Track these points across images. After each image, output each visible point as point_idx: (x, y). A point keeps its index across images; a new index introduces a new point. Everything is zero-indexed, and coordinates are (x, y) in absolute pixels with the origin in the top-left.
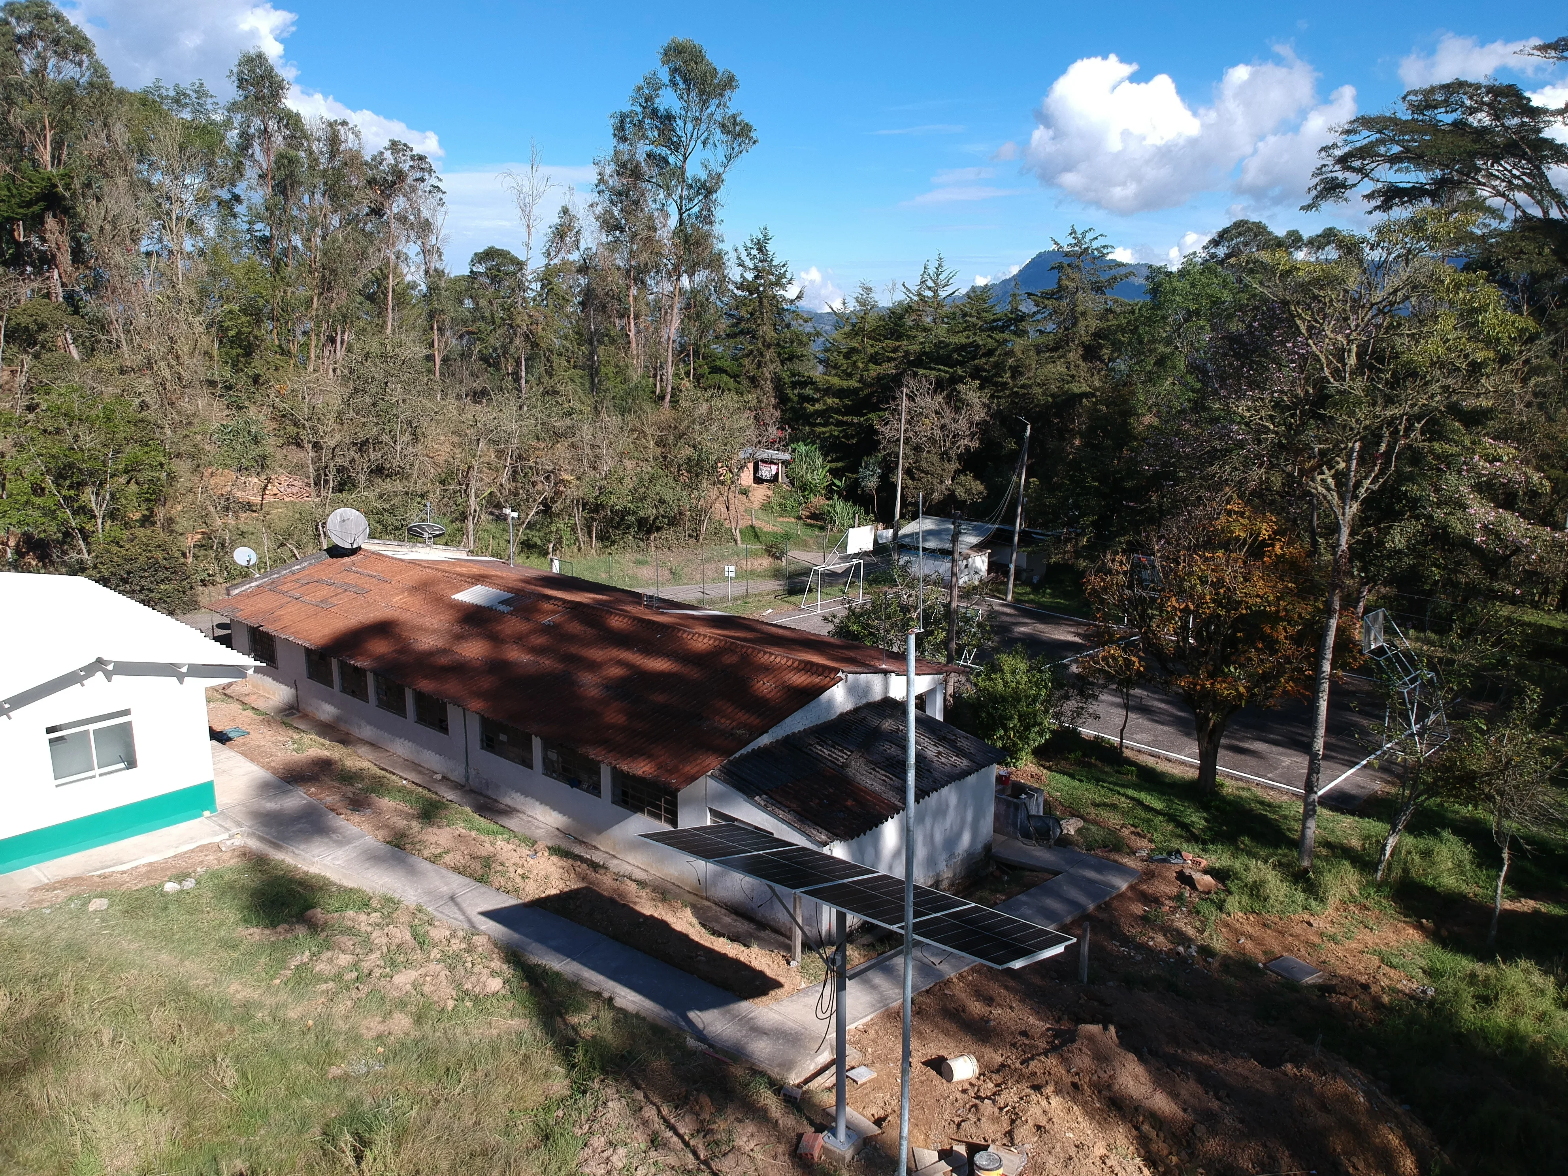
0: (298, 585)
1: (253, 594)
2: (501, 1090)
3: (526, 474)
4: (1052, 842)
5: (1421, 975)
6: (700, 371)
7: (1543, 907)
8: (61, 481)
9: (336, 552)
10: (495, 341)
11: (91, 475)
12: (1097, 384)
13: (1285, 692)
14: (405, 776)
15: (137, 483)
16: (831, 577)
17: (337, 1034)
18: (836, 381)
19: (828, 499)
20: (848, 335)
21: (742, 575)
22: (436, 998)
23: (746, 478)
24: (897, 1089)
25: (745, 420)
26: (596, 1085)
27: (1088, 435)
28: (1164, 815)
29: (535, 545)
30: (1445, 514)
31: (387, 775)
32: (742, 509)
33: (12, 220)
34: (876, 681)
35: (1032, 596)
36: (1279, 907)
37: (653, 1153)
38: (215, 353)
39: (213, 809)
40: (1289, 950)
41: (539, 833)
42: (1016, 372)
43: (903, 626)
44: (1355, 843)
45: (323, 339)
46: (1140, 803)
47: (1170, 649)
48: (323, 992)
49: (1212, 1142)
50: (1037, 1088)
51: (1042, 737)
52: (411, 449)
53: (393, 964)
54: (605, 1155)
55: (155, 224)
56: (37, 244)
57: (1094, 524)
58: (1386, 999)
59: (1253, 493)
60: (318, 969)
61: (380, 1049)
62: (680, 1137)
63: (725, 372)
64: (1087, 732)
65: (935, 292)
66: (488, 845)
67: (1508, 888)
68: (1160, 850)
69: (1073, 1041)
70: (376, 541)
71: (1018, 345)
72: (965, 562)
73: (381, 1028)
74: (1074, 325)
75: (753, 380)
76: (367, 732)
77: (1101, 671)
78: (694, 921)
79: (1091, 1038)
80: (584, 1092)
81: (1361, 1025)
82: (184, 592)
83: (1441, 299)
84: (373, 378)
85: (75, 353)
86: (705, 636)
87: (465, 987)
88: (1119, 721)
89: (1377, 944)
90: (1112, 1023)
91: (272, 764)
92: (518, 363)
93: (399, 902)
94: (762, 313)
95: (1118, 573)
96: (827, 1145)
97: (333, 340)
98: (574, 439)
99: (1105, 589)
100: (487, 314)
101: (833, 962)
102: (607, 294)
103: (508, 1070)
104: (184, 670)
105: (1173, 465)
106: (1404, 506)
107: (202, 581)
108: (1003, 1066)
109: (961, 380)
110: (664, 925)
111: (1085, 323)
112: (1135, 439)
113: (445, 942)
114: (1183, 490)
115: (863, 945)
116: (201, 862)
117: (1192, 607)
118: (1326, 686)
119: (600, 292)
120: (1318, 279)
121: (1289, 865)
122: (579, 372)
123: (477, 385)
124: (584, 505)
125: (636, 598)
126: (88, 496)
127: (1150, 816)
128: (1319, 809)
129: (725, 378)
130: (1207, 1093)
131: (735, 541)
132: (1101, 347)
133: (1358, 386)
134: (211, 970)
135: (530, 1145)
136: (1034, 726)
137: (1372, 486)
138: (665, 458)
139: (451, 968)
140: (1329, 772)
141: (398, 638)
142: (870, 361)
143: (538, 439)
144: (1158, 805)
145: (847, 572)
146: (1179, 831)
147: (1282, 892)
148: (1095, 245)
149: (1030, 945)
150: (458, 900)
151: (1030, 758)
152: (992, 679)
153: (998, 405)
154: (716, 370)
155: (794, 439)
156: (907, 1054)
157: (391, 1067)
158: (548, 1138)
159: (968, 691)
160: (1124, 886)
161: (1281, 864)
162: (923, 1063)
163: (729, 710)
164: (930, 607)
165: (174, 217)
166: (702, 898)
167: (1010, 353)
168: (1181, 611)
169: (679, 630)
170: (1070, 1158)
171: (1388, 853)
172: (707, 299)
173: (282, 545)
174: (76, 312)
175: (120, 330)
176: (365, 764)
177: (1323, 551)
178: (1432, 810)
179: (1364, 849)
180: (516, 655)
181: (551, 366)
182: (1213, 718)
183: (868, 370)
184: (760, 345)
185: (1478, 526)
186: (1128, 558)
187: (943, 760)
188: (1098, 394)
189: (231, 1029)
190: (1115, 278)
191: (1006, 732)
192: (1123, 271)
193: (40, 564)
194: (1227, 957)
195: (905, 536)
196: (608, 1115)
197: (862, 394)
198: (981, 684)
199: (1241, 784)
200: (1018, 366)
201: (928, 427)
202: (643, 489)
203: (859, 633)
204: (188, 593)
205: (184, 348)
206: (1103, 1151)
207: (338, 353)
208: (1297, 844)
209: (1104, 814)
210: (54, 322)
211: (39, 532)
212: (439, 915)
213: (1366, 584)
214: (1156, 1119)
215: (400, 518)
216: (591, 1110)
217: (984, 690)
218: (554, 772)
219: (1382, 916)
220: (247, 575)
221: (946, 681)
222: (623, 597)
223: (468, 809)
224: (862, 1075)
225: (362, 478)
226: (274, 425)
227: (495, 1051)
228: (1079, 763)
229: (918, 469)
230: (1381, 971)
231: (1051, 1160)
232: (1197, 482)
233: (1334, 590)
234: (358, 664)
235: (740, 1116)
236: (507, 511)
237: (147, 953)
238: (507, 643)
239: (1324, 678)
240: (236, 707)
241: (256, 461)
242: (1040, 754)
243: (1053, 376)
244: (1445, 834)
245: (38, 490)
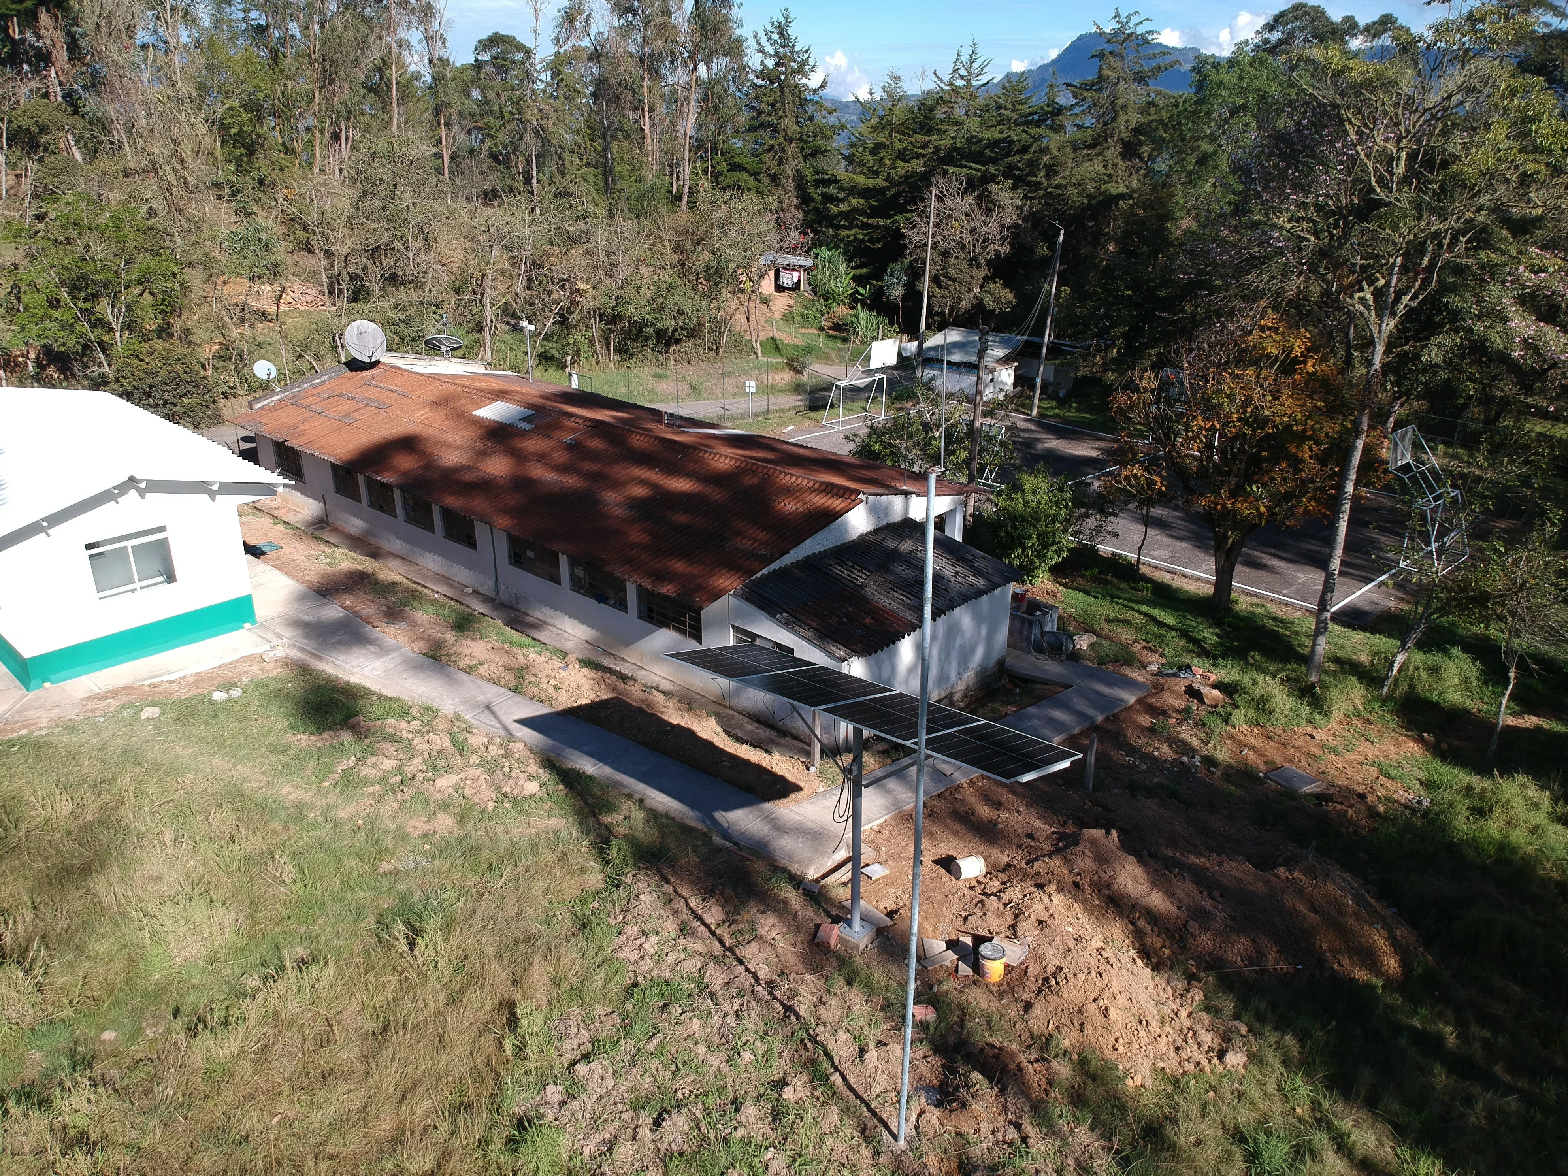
0: (319, 399)
1: (275, 408)
2: (541, 883)
3: (541, 282)
4: (1064, 657)
5: (1418, 786)
6: (718, 168)
7: (1546, 724)
8: (76, 293)
9: (354, 365)
10: (503, 137)
11: (105, 286)
12: (1135, 184)
13: (1306, 511)
14: (436, 589)
15: (151, 293)
16: (853, 392)
17: (386, 832)
18: (861, 179)
19: (852, 308)
20: (874, 129)
21: (762, 389)
22: (476, 801)
23: (767, 286)
24: (908, 885)
25: (766, 224)
26: (629, 879)
27: (1123, 242)
28: (1176, 630)
29: (552, 358)
30: (1485, 327)
31: (420, 588)
32: (763, 319)
33: (6, 18)
34: (897, 501)
35: (1057, 411)
36: (1283, 720)
37: (682, 941)
38: (218, 153)
39: (254, 622)
40: (1290, 761)
41: (569, 645)
42: (1051, 171)
43: (925, 444)
44: (1364, 658)
45: (327, 136)
46: (1153, 619)
47: (1194, 466)
48: (370, 794)
49: (1203, 937)
50: (1040, 886)
51: (1059, 555)
52: (423, 256)
53: (435, 768)
54: (638, 942)
55: (150, 13)
56: (32, 39)
57: (1124, 335)
58: (1381, 808)
59: (1290, 303)
60: (364, 773)
61: (427, 847)
62: (707, 926)
63: (744, 169)
64: (1105, 549)
65: (968, 81)
66: (520, 657)
67: (1512, 704)
68: (1170, 665)
69: (1077, 844)
70: (394, 354)
71: (1054, 141)
72: (990, 376)
73: (427, 827)
74: (1114, 119)
75: (774, 178)
76: (397, 545)
77: (1123, 490)
78: (719, 729)
79: (1094, 842)
80: (618, 886)
81: (1355, 833)
82: (207, 406)
83: (1496, 106)
84: (381, 179)
85: (78, 156)
86: (726, 457)
87: (504, 790)
88: (1138, 538)
89: (1377, 757)
90: (1114, 827)
91: (307, 578)
92: (529, 161)
93: (437, 711)
94: (783, 104)
95: (1146, 390)
96: (843, 935)
97: (336, 137)
98: (589, 245)
99: (1131, 408)
100: (496, 108)
101: (850, 771)
102: (620, 84)
103: (546, 866)
104: (215, 487)
105: (1209, 273)
106: (1445, 318)
107: (223, 393)
108: (1008, 866)
109: (993, 179)
110: (691, 733)
111: (1125, 118)
112: (1172, 244)
113: (484, 749)
114: (1218, 300)
115: (879, 752)
116: (246, 672)
117: (1218, 426)
118: (1347, 507)
119: (612, 82)
120: (1370, 81)
121: (1297, 680)
122: (592, 170)
123: (487, 186)
124: (601, 316)
125: (657, 415)
126: (103, 307)
127: (1162, 631)
128: (1331, 626)
129: (744, 176)
130: (1201, 893)
131: (756, 354)
132: (1141, 143)
133: (1403, 198)
134: (263, 773)
135: (569, 933)
136: (1052, 545)
137: (1411, 303)
138: (683, 265)
139: (490, 773)
140: (1344, 589)
141: (422, 454)
142: (897, 158)
143: (552, 244)
144: (1171, 621)
145: (869, 387)
146: (1191, 646)
147: (1288, 705)
148: (1140, 30)
149: (1038, 761)
150: (495, 709)
151: (1047, 575)
152: (1013, 499)
153: (1031, 207)
154: (735, 167)
155: (817, 244)
156: (918, 852)
157: (437, 863)
158: (585, 927)
159: (989, 509)
160: (1132, 700)
161: (1288, 679)
162: (934, 862)
163: (750, 532)
164: (953, 426)
165: (168, 8)
166: (725, 707)
167: (1045, 150)
168: (1206, 430)
169: (700, 450)
170: (1069, 950)
171: (1395, 669)
172: (726, 91)
173: (300, 356)
174: (76, 112)
175: (122, 132)
176: (398, 578)
177: (1357, 364)
178: (1444, 627)
179: (1373, 665)
180: (538, 472)
181: (563, 164)
182: (1232, 537)
183: (895, 168)
184: (782, 140)
185: (1517, 340)
186: (1156, 376)
187: (960, 580)
188: (1136, 195)
189: (286, 828)
190: (1160, 68)
191: (1023, 551)
192: (1169, 59)
193: (62, 377)
194: (1229, 766)
195: (930, 349)
196: (640, 907)
197: (888, 194)
198: (1002, 504)
199: (1256, 600)
200: (1054, 165)
201: (958, 230)
202: (661, 300)
203: (880, 452)
204: (211, 406)
205: (186, 149)
206: (1100, 944)
207: (344, 152)
208: (1306, 660)
209: (1118, 629)
210: (54, 123)
211: (59, 346)
212: (476, 723)
213: (1398, 398)
214: (1152, 916)
215: (416, 329)
216: (624, 902)
217: (1004, 509)
218: (582, 588)
219: (1384, 729)
220: (267, 388)
221: (965, 503)
222: (644, 414)
223: (499, 622)
224: (876, 871)
225: (376, 287)
226: (283, 229)
227: (534, 848)
228: (1094, 579)
229: (946, 276)
230: (1379, 782)
231: (1051, 952)
232: (1232, 292)
233: (1364, 410)
234: (385, 480)
235: (762, 908)
236: (524, 323)
237: (201, 758)
238: (530, 460)
239: (1346, 499)
240: (267, 521)
241: (269, 269)
242: (1057, 571)
243: (1090, 176)
244: (1455, 651)
245: (54, 303)
